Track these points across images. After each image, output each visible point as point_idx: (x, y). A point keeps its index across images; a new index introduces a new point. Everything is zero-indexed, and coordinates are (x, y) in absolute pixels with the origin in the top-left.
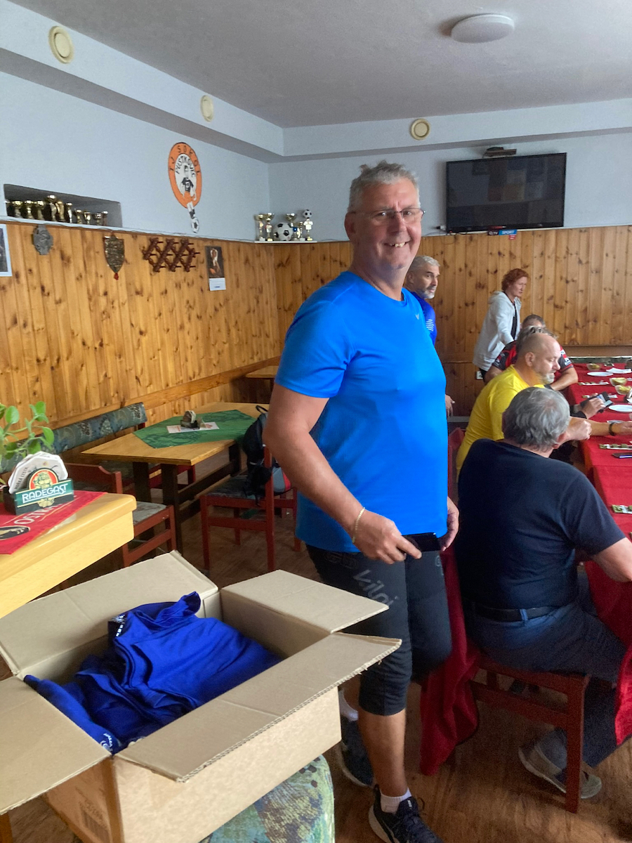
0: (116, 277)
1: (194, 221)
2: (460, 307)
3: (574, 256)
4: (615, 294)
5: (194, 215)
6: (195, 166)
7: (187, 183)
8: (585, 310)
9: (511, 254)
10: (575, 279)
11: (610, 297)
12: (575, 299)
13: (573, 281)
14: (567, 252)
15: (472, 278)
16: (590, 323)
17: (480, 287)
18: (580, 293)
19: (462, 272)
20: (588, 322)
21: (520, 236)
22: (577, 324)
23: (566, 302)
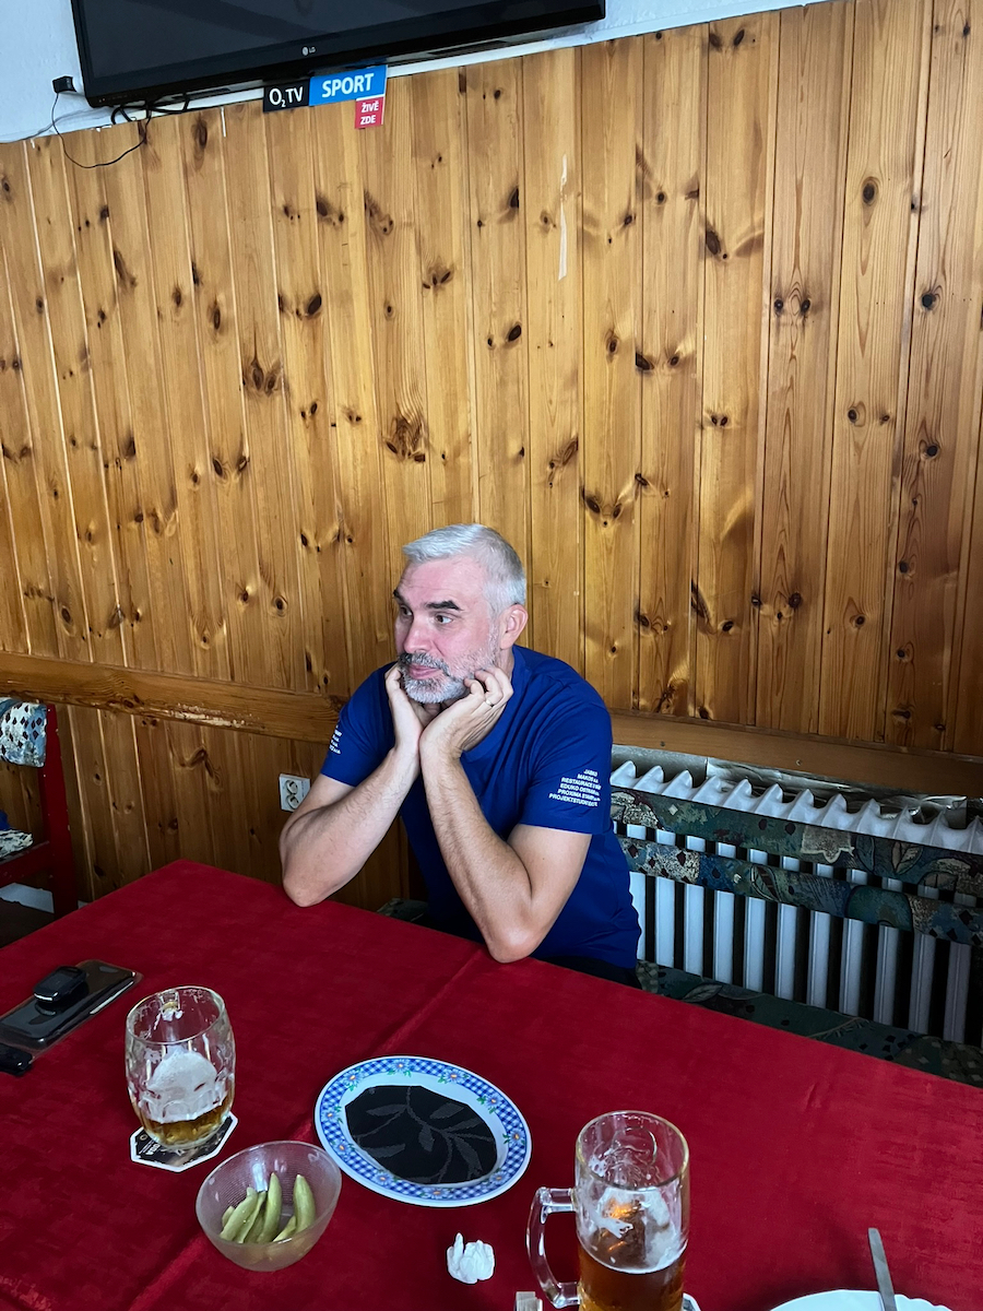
2: (195, 479)
3: (678, 205)
4: (914, 450)
8: (742, 531)
9: (371, 209)
10: (684, 348)
11: (883, 463)
12: (684, 464)
13: (674, 361)
14: (642, 186)
15: (224, 341)
16: (767, 609)
17: (258, 383)
18: (709, 429)
19: (184, 310)
20: (758, 601)
21: (403, 103)
22: (699, 609)
23: (641, 481)
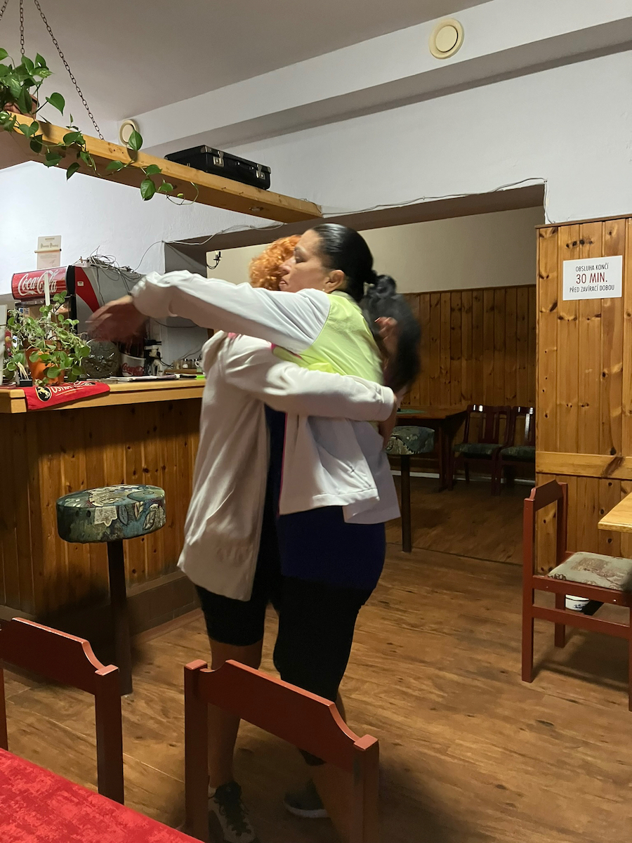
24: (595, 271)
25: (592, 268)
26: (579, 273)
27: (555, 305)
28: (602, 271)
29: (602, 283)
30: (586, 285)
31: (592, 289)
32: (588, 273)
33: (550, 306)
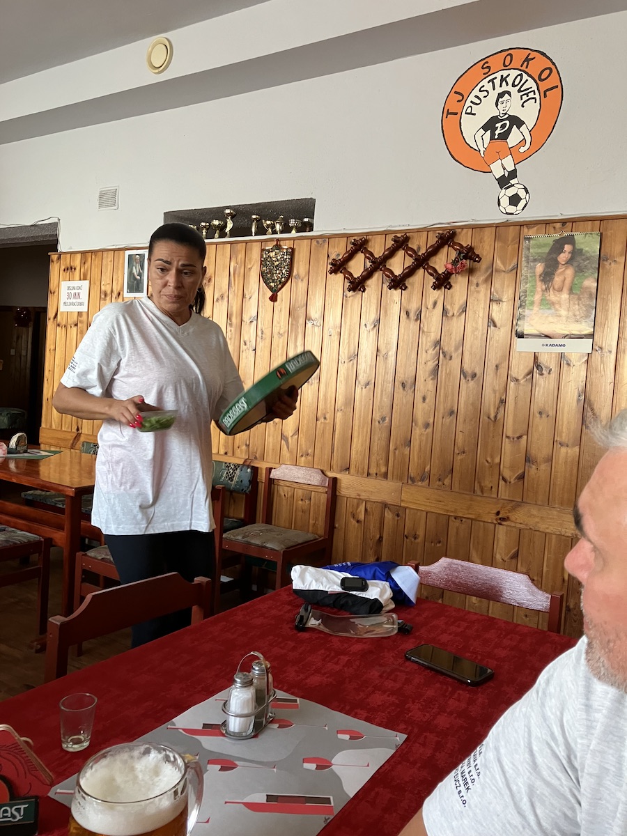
0: (273, 298)
1: (511, 192)
5: (512, 182)
6: (539, 79)
7: (499, 125)
24: (76, 291)
25: (74, 288)
26: (69, 291)
27: (56, 314)
28: (79, 291)
29: (79, 300)
30: (71, 301)
31: (74, 304)
32: (73, 292)
33: (54, 315)
